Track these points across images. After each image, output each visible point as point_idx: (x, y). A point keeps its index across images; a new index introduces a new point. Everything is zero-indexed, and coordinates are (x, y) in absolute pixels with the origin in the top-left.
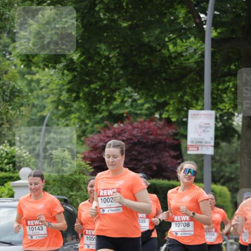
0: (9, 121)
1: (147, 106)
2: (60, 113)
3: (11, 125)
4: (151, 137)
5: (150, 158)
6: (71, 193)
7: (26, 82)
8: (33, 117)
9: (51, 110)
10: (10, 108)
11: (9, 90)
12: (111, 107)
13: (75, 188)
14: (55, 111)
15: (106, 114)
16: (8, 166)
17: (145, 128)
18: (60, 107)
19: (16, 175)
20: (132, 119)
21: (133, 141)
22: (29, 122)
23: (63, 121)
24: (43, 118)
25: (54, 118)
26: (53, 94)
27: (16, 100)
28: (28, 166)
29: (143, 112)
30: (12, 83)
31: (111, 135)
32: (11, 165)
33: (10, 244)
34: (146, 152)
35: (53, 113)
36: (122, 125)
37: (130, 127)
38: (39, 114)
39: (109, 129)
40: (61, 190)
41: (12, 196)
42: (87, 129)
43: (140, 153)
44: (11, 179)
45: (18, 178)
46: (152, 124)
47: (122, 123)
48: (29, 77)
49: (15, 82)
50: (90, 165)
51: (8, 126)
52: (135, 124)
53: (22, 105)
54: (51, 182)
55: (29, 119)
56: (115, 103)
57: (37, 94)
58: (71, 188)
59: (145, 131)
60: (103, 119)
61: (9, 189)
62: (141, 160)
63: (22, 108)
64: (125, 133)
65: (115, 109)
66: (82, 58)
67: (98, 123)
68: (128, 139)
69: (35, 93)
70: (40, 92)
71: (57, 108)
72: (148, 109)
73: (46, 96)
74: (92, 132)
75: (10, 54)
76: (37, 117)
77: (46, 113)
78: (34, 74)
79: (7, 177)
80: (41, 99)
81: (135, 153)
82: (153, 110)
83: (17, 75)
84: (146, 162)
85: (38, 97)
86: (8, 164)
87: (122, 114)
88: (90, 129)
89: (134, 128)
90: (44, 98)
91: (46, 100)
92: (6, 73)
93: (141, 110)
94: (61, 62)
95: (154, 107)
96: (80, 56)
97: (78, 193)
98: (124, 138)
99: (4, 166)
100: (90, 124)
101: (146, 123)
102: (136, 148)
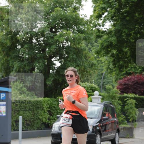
0: (90, 75)
1: (140, 70)
2: (108, 72)
3: (91, 76)
4: (141, 81)
5: (141, 88)
6: (112, 101)
7: (96, 61)
8: (99, 73)
9: (105, 71)
10: (91, 70)
11: (91, 64)
12: (127, 70)
13: (114, 99)
14: (107, 71)
15: (125, 72)
16: (90, 91)
17: (139, 77)
18: (109, 70)
19: (93, 94)
20: (134, 74)
21: (134, 82)
22: (97, 75)
23: (110, 75)
24: (102, 74)
25: (106, 74)
26: (106, 65)
27: (93, 67)
28: (97, 90)
29: (139, 72)
30: (92, 62)
31: (127, 80)
32: (91, 90)
33: (91, 118)
34: (140, 86)
35: (106, 72)
36: (131, 77)
37: (134, 77)
38: (101, 72)
39: (126, 78)
40: (109, 100)
41: (91, 101)
42: (118, 77)
43: (137, 87)
44: (91, 95)
45: (94, 95)
46: (141, 76)
47: (131, 76)
48: (98, 59)
49: (93, 61)
50: (119, 90)
51: (90, 76)
52: (136, 76)
53: (95, 69)
54: (105, 96)
55: (97, 74)
56: (129, 68)
57: (101, 65)
58: (112, 99)
59: (139, 78)
60: (124, 74)
61: (91, 99)
62: (138, 89)
63: (95, 70)
64: (132, 79)
65: (128, 70)
66: (117, 53)
67: (122, 75)
68: (133, 81)
69: (100, 65)
70: (102, 65)
71: (107, 70)
72: (140, 71)
73: (103, 66)
74: (120, 79)
75: (91, 51)
76: (100, 73)
77: (104, 72)
78: (100, 58)
79: (90, 95)
80: (102, 67)
81: (135, 86)
82: (142, 71)
83: (94, 58)
84: (139, 90)
85: (101, 66)
86: (90, 90)
87: (131, 72)
88: (119, 78)
89: (135, 77)
90: (103, 67)
91: (104, 68)
92: (90, 57)
93: (138, 71)
94: (109, 54)
95: (142, 70)
96: (117, 52)
97: (115, 101)
98: (132, 81)
99: (89, 91)
100: (119, 76)
101: (139, 76)
102: (136, 85)
